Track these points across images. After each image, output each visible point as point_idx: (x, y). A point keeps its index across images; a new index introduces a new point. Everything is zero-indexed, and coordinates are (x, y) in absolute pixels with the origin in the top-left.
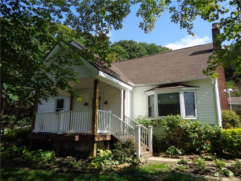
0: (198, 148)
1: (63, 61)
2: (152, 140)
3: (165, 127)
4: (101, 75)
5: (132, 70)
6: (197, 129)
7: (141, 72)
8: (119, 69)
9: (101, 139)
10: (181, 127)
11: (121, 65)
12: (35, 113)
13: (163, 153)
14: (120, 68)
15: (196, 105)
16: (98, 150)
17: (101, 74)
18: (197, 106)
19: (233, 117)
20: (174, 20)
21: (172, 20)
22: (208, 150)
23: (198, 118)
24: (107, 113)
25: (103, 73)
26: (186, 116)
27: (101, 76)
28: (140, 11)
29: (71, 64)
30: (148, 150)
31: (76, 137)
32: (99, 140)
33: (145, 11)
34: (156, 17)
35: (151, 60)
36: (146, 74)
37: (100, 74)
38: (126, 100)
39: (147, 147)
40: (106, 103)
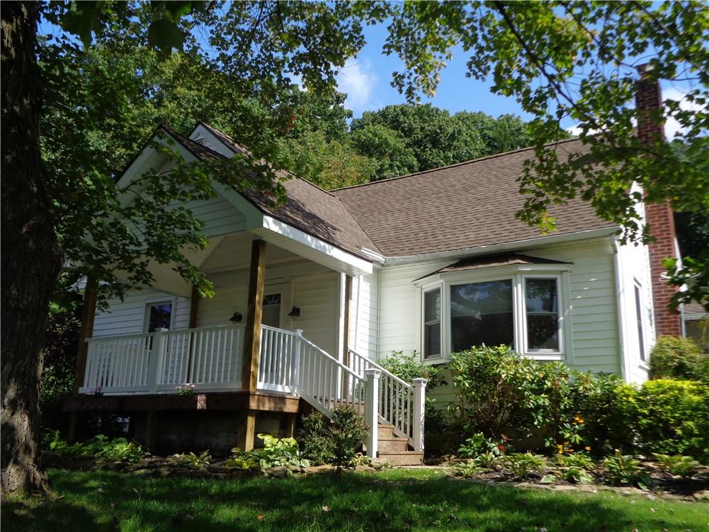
0: (551, 439)
1: (165, 190)
2: (422, 418)
3: (460, 378)
4: (267, 227)
5: (389, 214)
6: (549, 384)
7: (413, 218)
8: (352, 210)
9: (267, 406)
10: (503, 376)
11: (359, 197)
12: (86, 340)
13: (453, 456)
14: (355, 206)
15: (561, 318)
16: (259, 436)
17: (270, 223)
18: (564, 321)
19: (682, 357)
20: (474, 71)
21: (469, 71)
22: (575, 441)
23: (565, 355)
24: (289, 336)
25: (274, 222)
26: (528, 351)
27: (269, 230)
28: (394, 38)
29: (184, 198)
30: (410, 448)
31: (199, 398)
32: (261, 408)
33: (407, 40)
34: (437, 57)
35: (452, 179)
36: (425, 225)
37: (265, 225)
38: (352, 304)
39: (410, 439)
40: (296, 312)
